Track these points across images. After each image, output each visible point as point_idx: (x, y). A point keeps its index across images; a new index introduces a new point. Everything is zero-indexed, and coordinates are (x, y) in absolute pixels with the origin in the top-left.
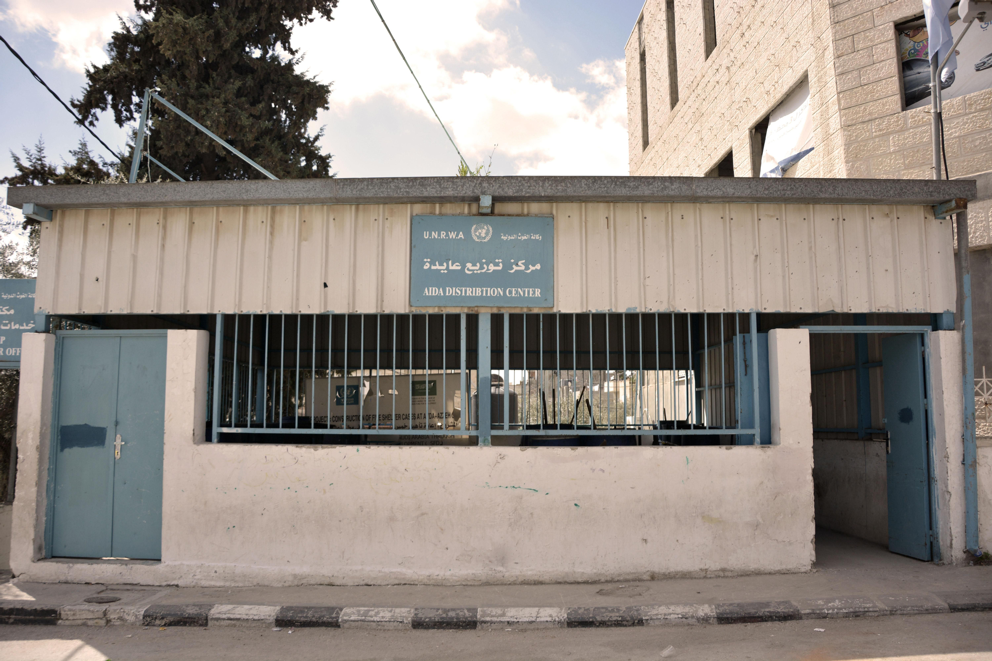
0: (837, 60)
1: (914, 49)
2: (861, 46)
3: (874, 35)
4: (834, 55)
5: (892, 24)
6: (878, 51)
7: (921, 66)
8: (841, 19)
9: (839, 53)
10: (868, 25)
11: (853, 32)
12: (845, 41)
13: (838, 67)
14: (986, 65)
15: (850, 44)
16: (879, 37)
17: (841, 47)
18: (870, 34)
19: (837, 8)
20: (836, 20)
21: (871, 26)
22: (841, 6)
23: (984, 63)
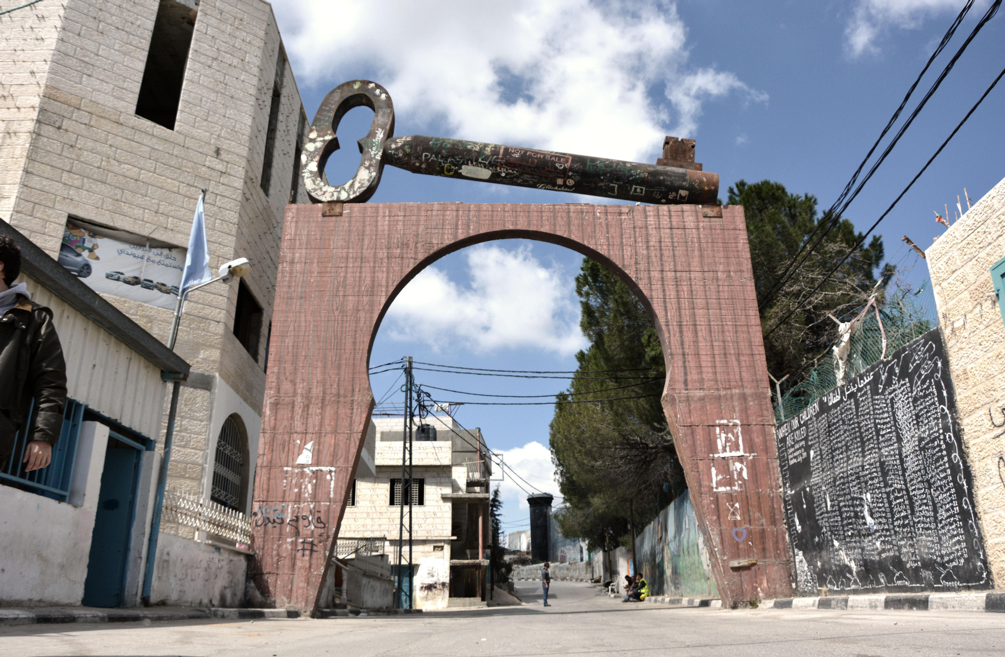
0: (15, 213)
1: (69, 238)
2: (38, 215)
3: (52, 214)
4: (14, 208)
5: (67, 214)
6: (50, 228)
7: (70, 252)
8: (30, 185)
9: (19, 209)
10: (49, 204)
11: (37, 201)
12: (28, 204)
13: (15, 219)
14: (113, 278)
15: (31, 209)
16: (54, 218)
17: (22, 206)
18: (50, 212)
19: (28, 175)
20: (26, 183)
21: (51, 206)
22: (33, 176)
23: (112, 275)
